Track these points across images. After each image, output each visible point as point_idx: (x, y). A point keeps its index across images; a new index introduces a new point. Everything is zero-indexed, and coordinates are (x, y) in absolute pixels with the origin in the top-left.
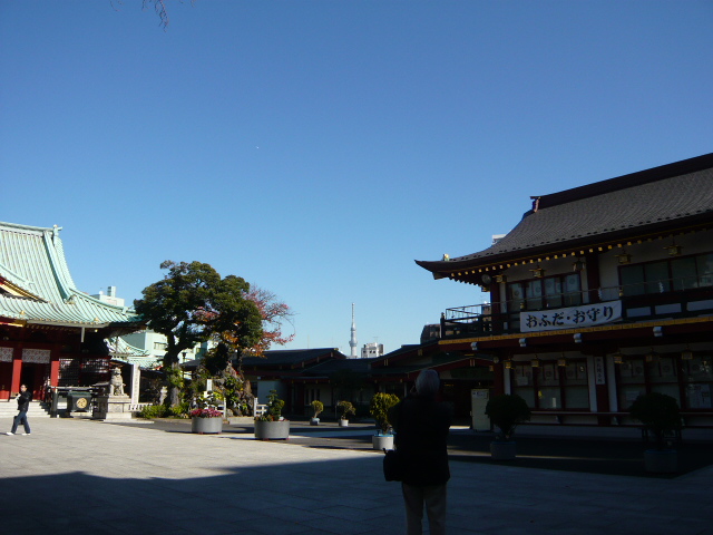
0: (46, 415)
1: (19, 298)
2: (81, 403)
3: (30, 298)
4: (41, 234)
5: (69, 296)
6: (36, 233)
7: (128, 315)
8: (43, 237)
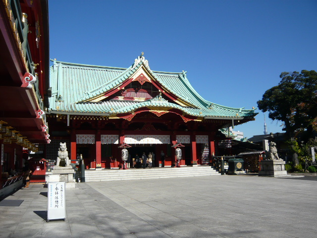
0: (217, 174)
1: (185, 107)
2: (239, 166)
3: (191, 107)
4: (178, 76)
5: (209, 104)
6: (175, 75)
7: (243, 112)
8: (179, 77)
